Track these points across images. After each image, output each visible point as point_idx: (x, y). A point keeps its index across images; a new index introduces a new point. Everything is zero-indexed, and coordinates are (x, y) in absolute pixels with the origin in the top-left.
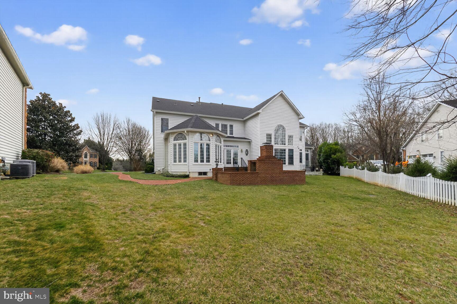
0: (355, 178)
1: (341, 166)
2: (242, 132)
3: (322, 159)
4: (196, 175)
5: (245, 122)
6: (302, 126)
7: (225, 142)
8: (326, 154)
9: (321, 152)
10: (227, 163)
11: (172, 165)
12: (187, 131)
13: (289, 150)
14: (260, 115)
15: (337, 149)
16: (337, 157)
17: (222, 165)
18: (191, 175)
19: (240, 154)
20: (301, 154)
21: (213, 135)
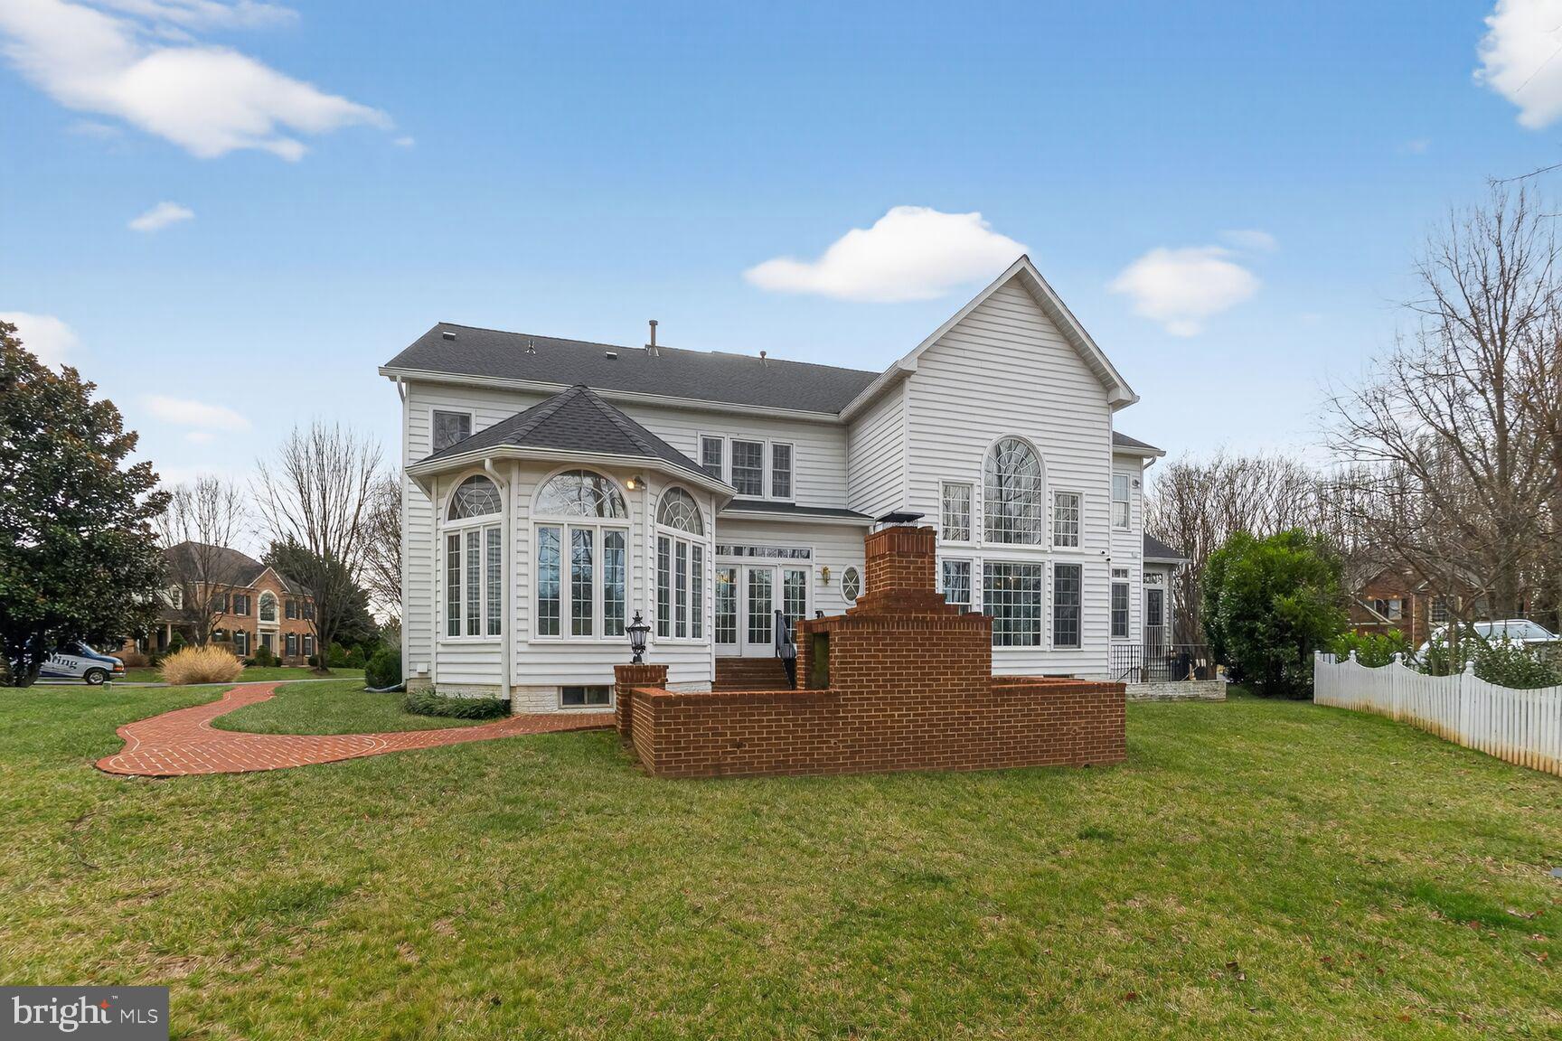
0: (1396, 717)
1: (1317, 652)
2: (838, 480)
3: (1223, 618)
4: (552, 704)
5: (847, 428)
6: (1131, 453)
7: (722, 532)
8: (1246, 589)
9: (1219, 584)
10: (751, 640)
11: (440, 649)
12: (495, 462)
13: (1060, 570)
14: (908, 385)
15: (1301, 561)
16: (1297, 603)
17: (708, 650)
18: (522, 705)
19: (819, 590)
20: (1120, 592)
21: (638, 481)
